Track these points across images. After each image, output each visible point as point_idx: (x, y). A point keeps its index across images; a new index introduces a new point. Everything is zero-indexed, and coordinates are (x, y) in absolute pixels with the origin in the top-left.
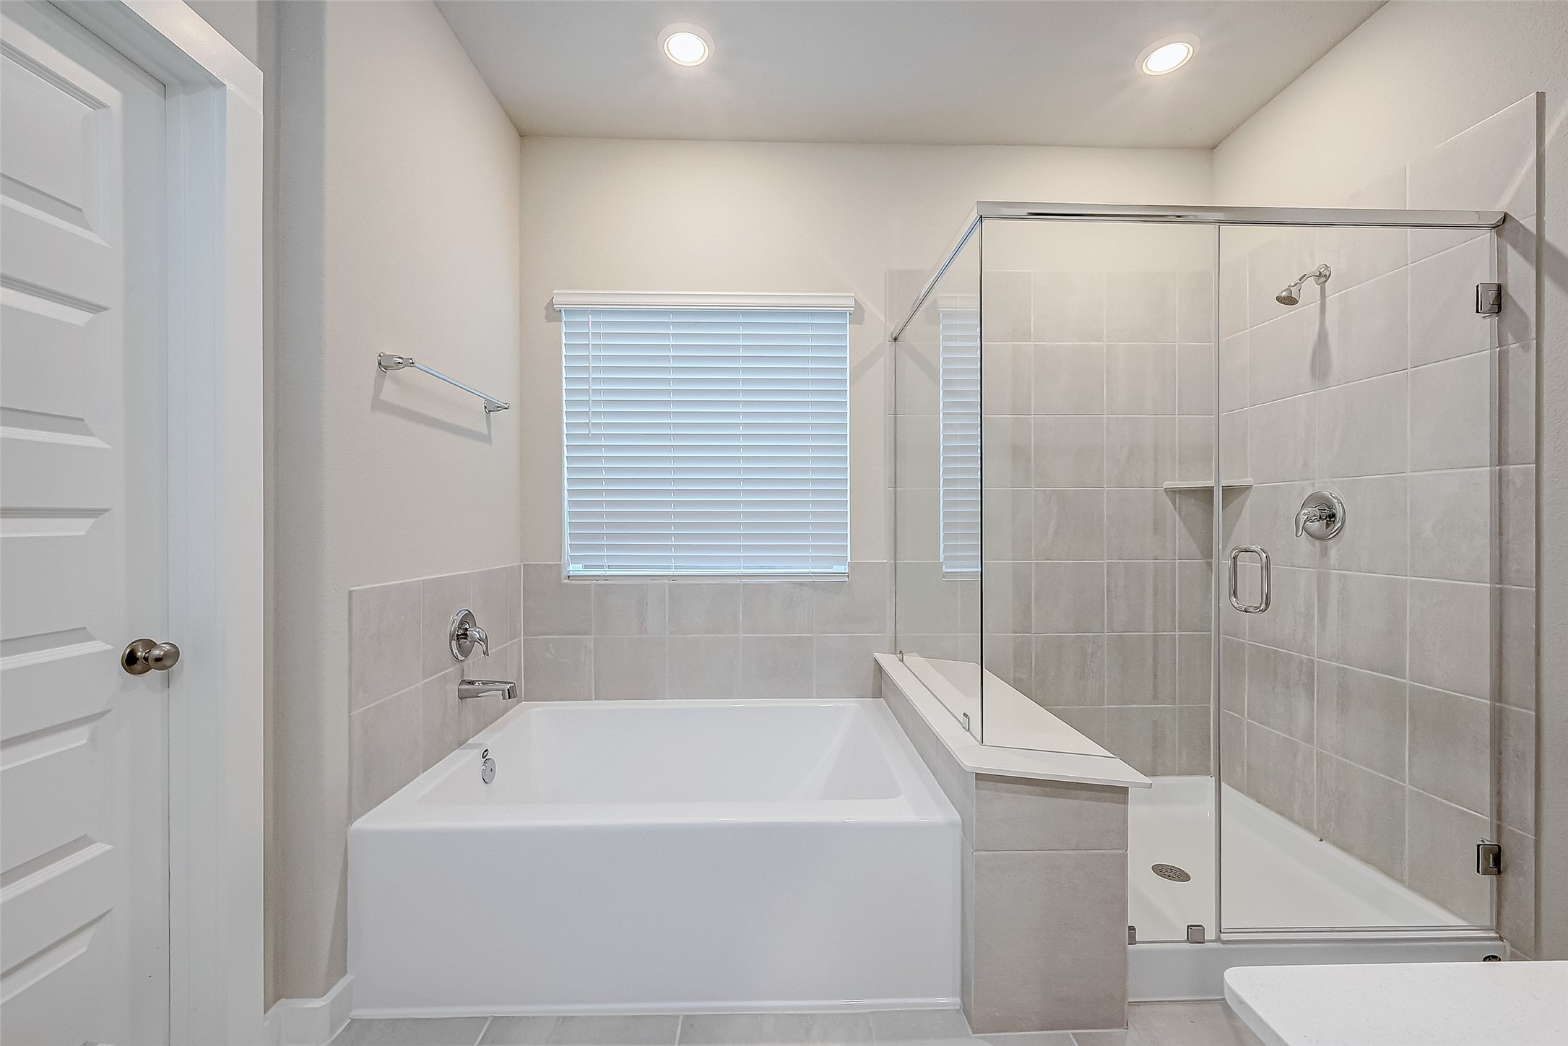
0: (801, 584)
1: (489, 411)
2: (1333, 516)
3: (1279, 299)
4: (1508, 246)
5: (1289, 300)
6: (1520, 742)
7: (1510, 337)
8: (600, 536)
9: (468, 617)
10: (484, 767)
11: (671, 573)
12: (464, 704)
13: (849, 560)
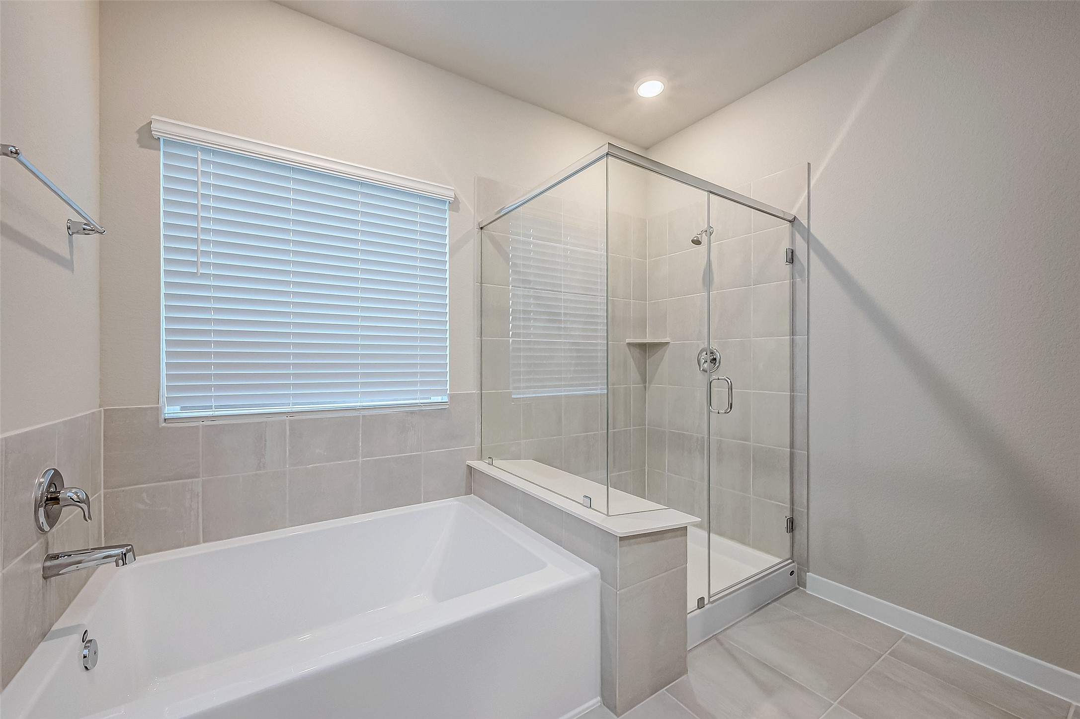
0: (412, 413)
1: (73, 233)
2: (715, 359)
3: (693, 241)
4: (796, 232)
5: (697, 242)
6: (800, 467)
7: (797, 275)
8: (208, 377)
9: (56, 478)
10: (86, 652)
11: (289, 410)
12: (48, 583)
13: (448, 392)
